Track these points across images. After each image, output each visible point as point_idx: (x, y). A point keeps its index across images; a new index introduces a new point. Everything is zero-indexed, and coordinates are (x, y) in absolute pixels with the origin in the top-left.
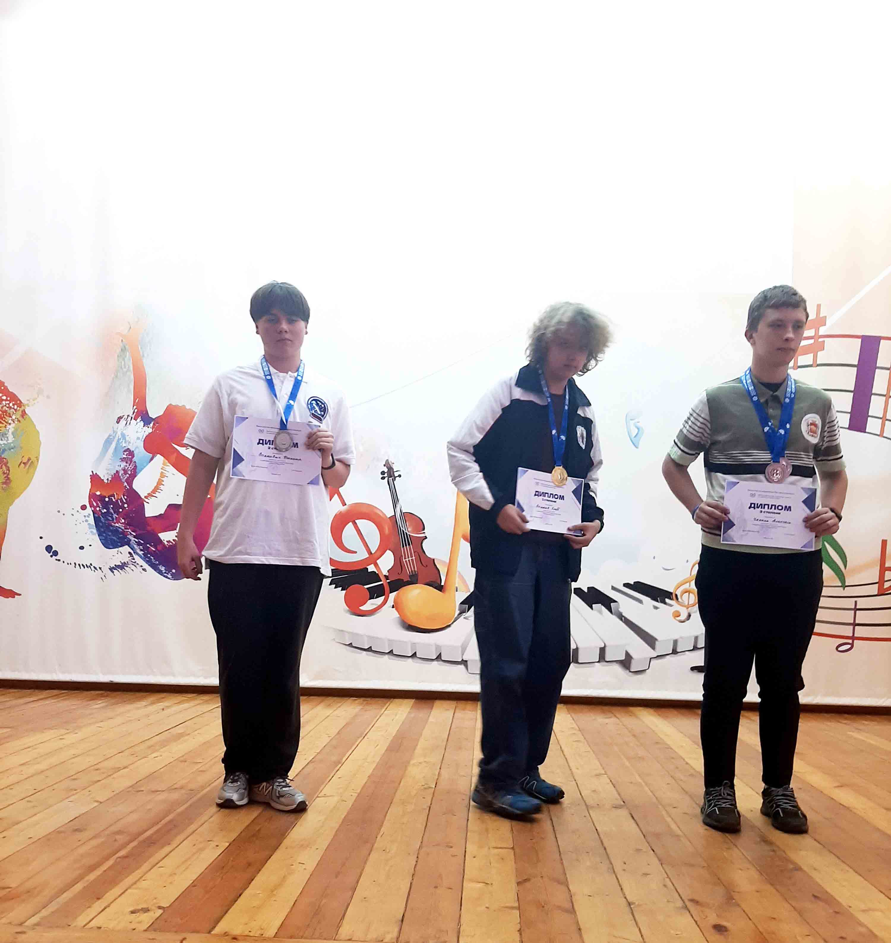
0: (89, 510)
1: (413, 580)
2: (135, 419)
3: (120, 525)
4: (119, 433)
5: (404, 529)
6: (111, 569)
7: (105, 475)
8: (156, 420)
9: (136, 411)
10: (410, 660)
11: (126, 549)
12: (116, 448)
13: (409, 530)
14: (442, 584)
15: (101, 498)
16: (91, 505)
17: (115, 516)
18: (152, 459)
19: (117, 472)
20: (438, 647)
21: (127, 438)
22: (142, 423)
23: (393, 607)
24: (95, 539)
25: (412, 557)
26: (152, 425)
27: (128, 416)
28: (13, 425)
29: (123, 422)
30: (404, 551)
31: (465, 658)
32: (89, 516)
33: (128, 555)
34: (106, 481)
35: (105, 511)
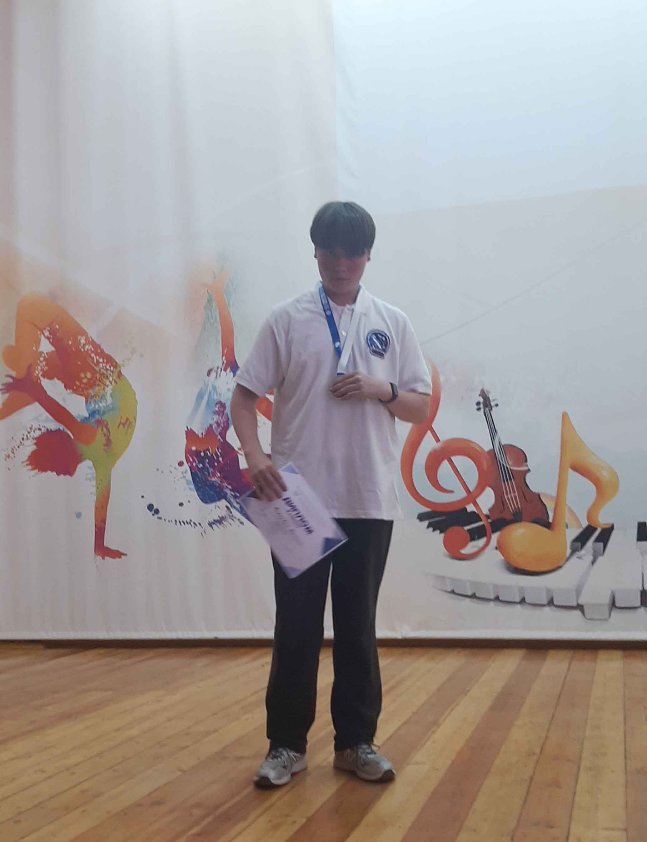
0: (186, 466)
1: (517, 518)
2: (225, 370)
3: (216, 479)
4: (210, 387)
5: (504, 464)
6: (210, 525)
7: (199, 431)
9: (225, 362)
10: (518, 606)
12: (208, 403)
13: (510, 463)
14: (551, 520)
15: (197, 453)
16: (188, 461)
17: (211, 470)
19: (211, 426)
20: (549, 591)
21: (218, 391)
22: (231, 373)
23: (496, 548)
24: (194, 495)
25: (514, 492)
27: (218, 368)
28: (110, 387)
29: (213, 374)
30: (506, 487)
31: (581, 602)
32: (186, 472)
33: (226, 509)
34: (200, 436)
35: (201, 466)
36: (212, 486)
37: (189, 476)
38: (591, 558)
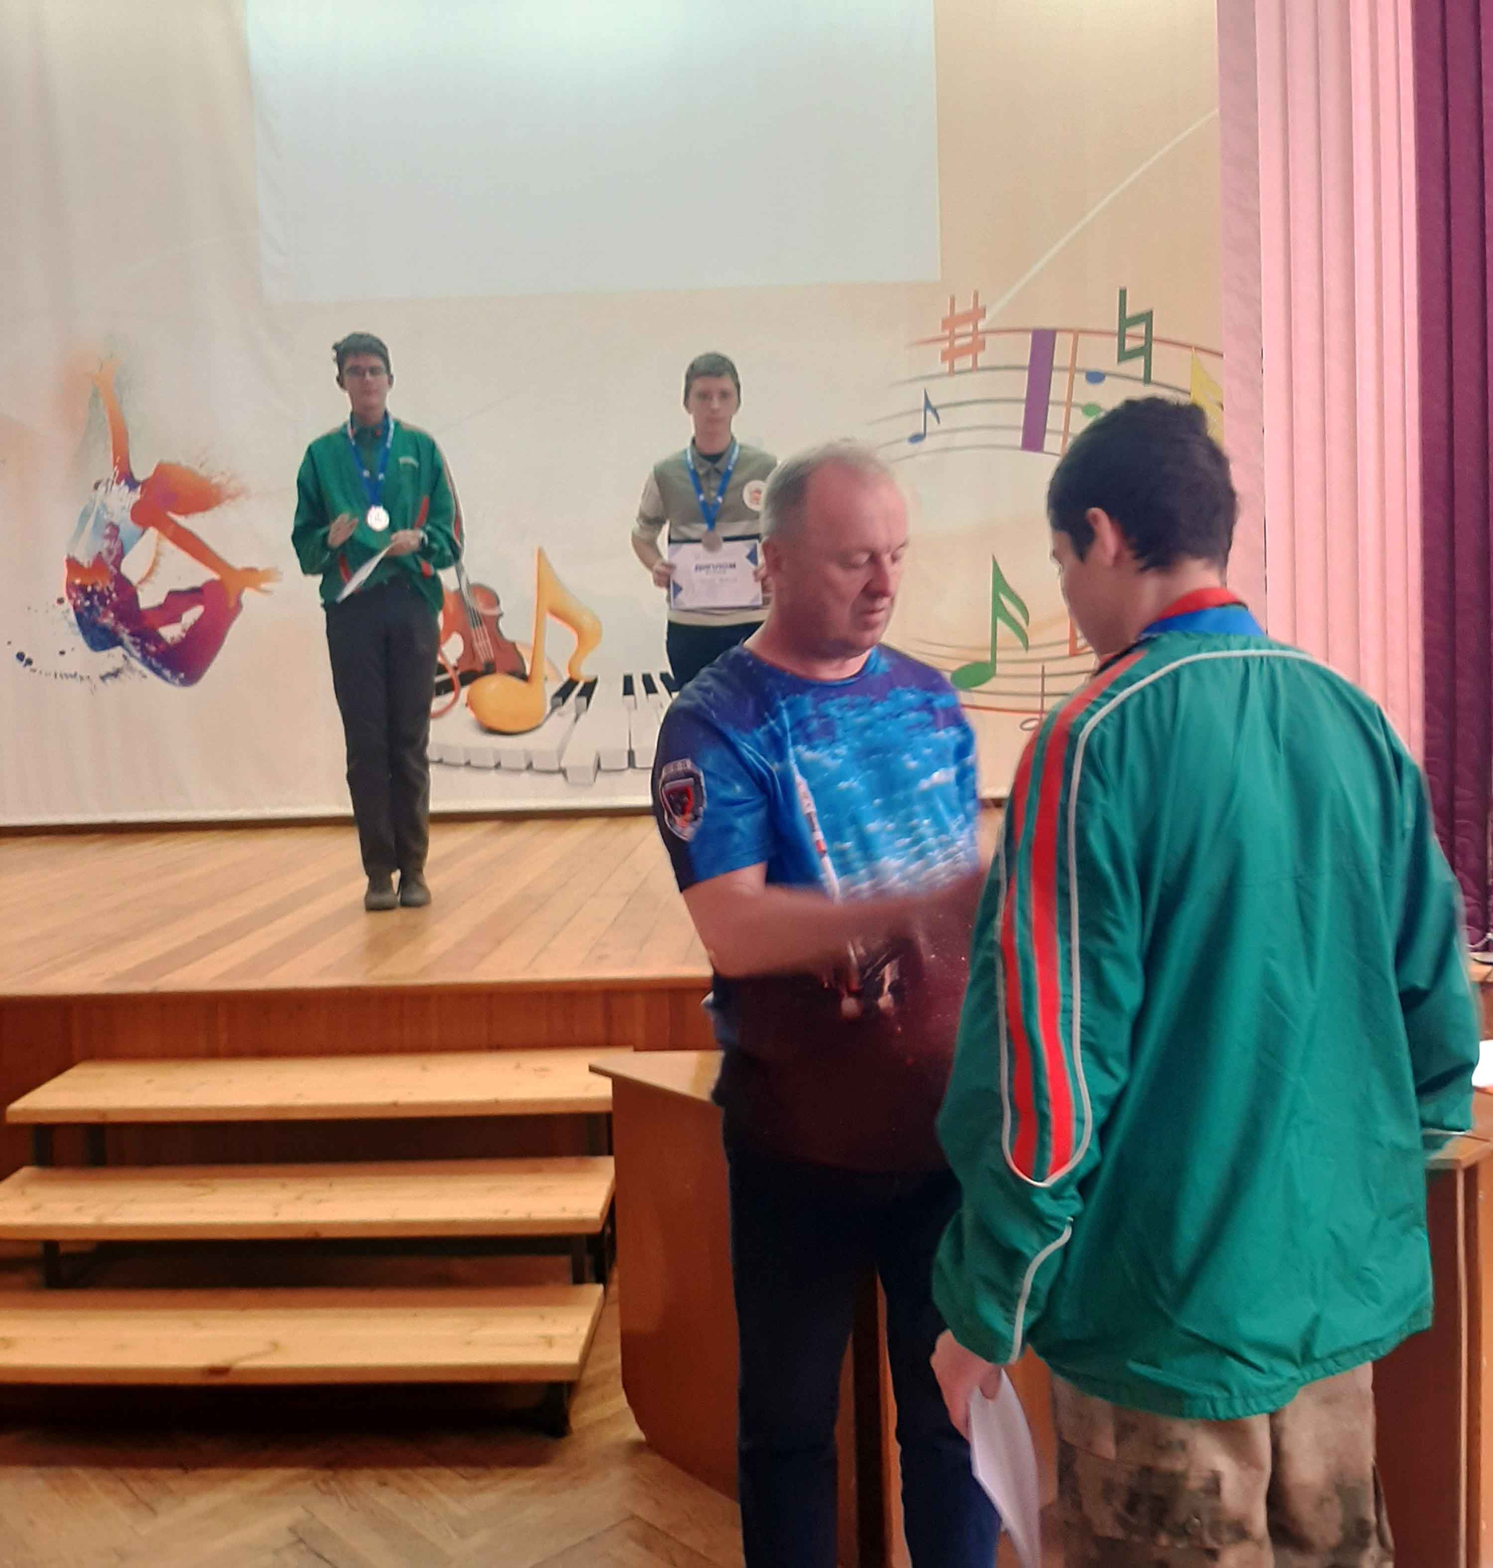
0: (68, 604)
1: (490, 669)
2: (118, 483)
3: (109, 620)
4: (98, 504)
5: (474, 607)
6: (102, 678)
7: (85, 559)
8: (145, 484)
9: (118, 472)
10: (493, 772)
11: (118, 651)
12: (95, 524)
13: (480, 606)
14: (528, 672)
15: (82, 588)
16: (70, 597)
17: (101, 609)
18: (143, 533)
19: (100, 553)
20: (527, 754)
21: (110, 510)
22: (127, 489)
23: (467, 705)
24: (79, 641)
25: (485, 638)
26: (139, 489)
27: (108, 481)
29: (102, 489)
30: (475, 633)
31: (563, 765)
32: (68, 611)
33: (123, 659)
34: (86, 565)
35: (88, 603)
36: (104, 630)
37: (72, 616)
38: (573, 715)
